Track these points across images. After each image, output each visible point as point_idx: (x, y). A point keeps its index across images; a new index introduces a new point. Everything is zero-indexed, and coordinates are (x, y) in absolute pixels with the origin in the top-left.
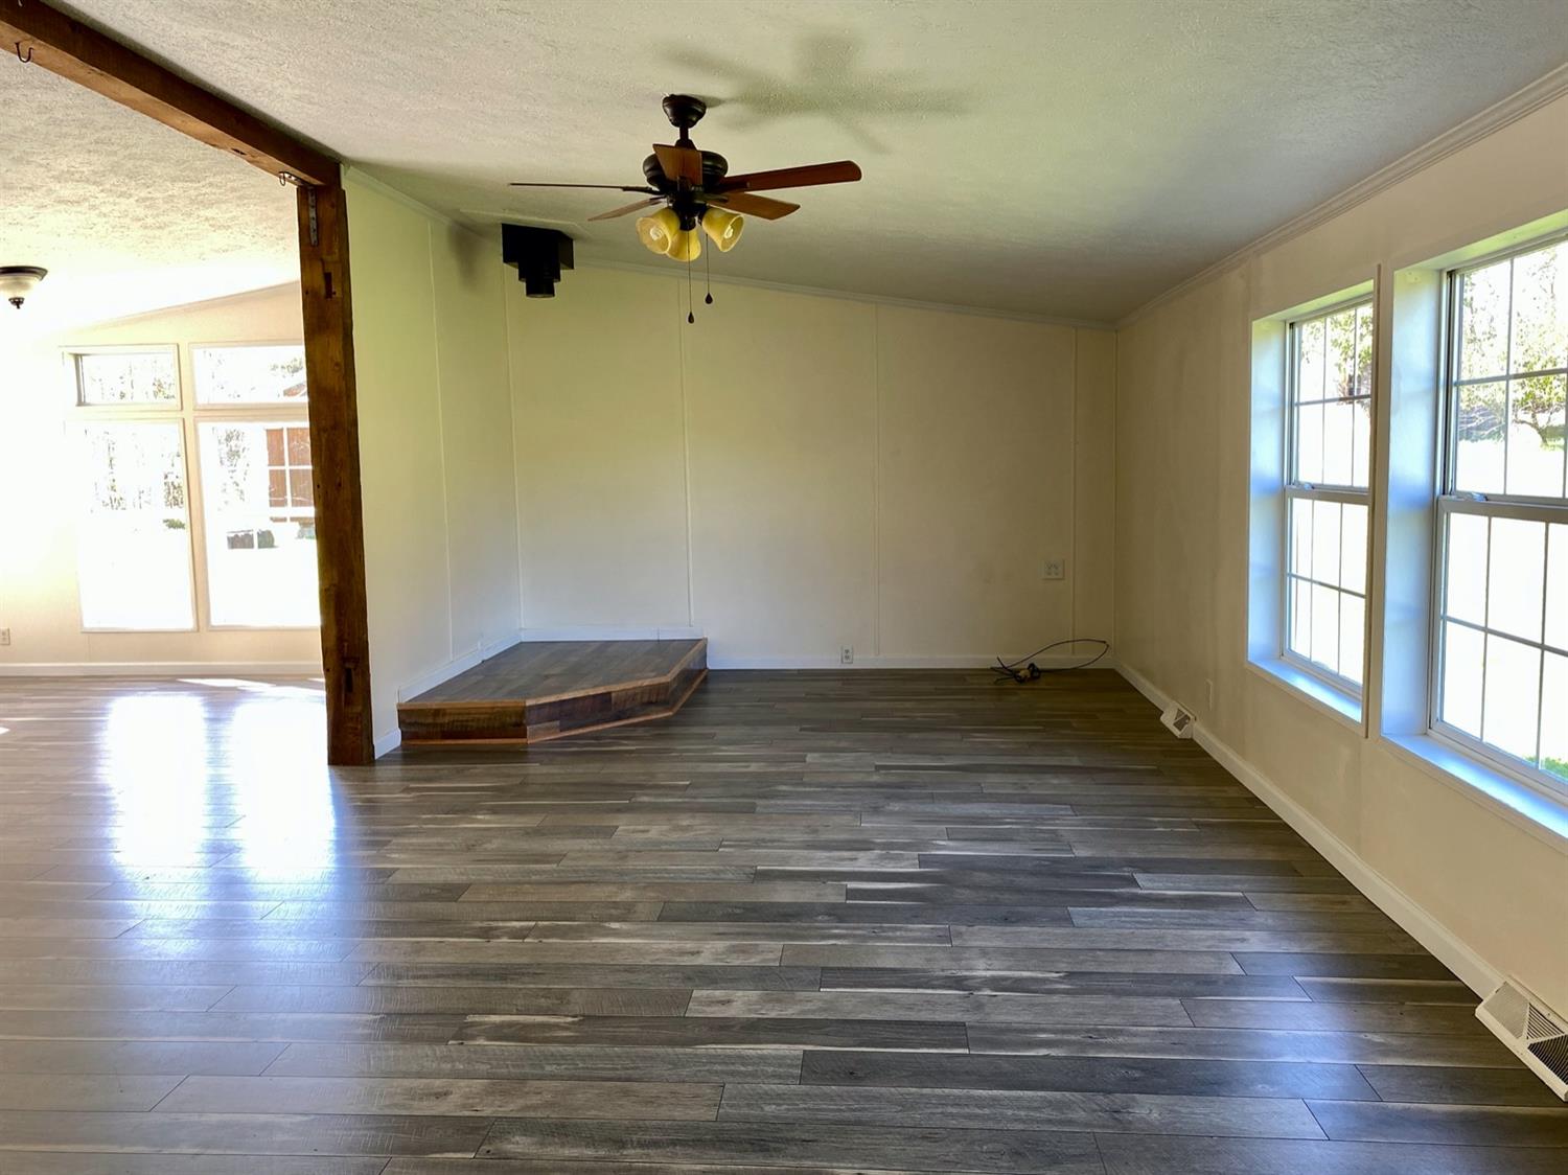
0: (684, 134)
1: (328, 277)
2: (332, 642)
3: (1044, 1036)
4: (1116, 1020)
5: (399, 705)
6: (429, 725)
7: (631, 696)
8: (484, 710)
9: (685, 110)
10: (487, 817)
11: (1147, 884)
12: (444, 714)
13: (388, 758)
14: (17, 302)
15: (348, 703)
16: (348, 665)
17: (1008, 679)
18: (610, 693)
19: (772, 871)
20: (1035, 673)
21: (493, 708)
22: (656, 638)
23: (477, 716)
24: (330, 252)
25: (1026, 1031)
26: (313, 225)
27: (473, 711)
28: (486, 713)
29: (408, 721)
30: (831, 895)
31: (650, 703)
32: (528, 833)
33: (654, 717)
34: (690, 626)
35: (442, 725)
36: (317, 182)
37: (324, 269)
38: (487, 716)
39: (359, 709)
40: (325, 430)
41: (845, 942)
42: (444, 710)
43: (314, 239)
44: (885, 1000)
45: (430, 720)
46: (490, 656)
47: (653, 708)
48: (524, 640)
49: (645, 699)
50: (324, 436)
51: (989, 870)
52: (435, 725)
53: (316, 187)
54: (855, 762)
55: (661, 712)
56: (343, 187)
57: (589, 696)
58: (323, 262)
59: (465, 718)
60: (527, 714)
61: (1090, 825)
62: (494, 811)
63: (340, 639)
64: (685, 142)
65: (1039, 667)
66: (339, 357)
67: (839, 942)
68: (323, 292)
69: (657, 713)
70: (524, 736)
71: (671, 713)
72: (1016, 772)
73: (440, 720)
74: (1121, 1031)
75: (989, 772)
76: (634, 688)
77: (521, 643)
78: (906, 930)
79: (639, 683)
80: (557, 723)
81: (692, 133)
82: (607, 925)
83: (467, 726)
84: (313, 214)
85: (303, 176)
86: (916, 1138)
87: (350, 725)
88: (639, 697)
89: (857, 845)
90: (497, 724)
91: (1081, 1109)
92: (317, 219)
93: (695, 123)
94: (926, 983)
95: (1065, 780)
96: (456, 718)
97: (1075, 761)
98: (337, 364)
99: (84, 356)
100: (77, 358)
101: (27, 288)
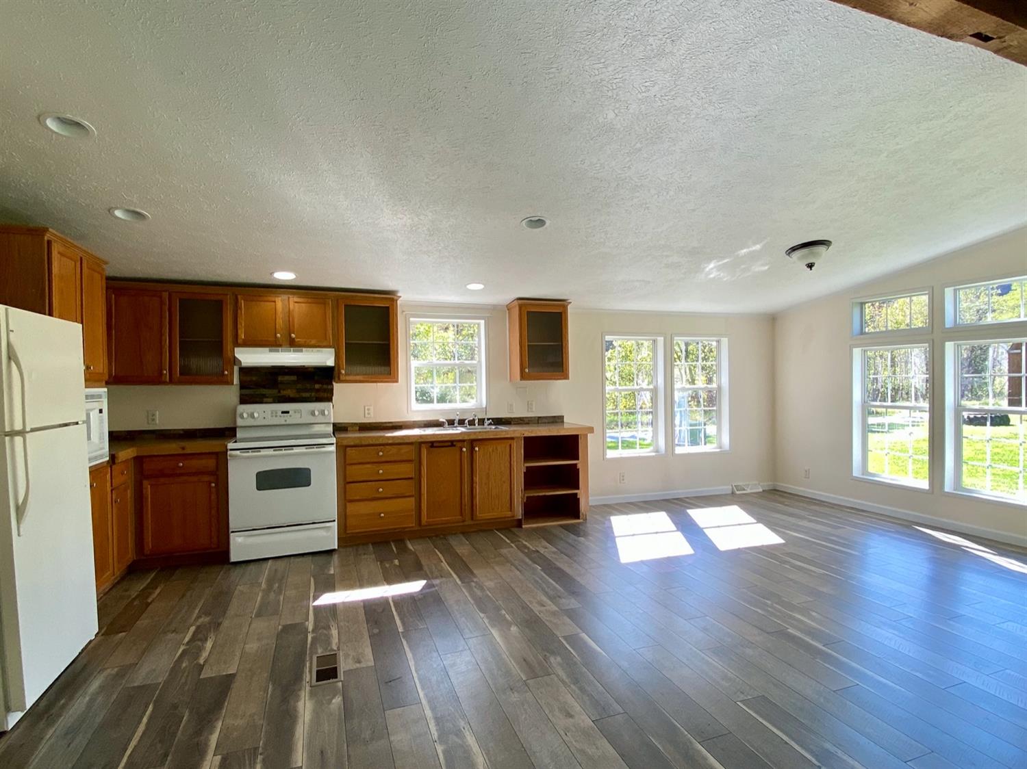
14: (810, 266)
99: (865, 303)
100: (862, 304)
101: (817, 255)
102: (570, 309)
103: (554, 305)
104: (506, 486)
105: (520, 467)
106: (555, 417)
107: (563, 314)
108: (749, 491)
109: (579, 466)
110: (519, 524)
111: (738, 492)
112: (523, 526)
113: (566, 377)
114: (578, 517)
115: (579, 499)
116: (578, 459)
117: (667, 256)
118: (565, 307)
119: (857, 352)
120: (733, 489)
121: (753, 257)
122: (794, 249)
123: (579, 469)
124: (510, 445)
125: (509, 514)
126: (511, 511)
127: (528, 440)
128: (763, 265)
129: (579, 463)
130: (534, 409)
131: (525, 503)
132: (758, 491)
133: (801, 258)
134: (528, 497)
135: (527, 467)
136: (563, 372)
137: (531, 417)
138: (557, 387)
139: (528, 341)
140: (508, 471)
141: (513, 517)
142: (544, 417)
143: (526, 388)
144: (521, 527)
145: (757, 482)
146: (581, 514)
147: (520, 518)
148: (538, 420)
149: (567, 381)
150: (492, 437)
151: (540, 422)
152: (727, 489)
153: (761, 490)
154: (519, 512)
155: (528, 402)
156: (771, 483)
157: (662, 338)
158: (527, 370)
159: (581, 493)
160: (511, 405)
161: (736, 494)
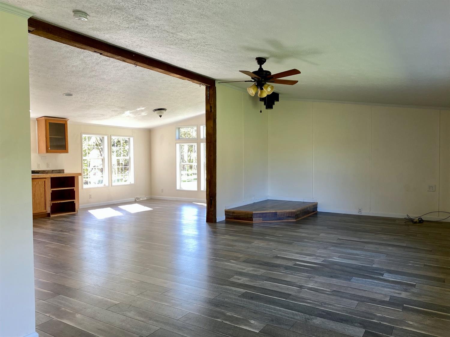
0: (261, 66)
1: (211, 107)
2: (208, 193)
3: (309, 301)
4: (333, 302)
5: (225, 210)
6: (231, 215)
7: (284, 214)
8: (243, 213)
9: (261, 61)
10: (228, 236)
11: (386, 276)
12: (235, 213)
13: (220, 222)
14: (161, 116)
15: (211, 207)
16: (211, 198)
17: (410, 221)
18: (277, 212)
19: (281, 257)
20: (421, 221)
21: (246, 213)
22: (303, 201)
23: (242, 214)
24: (211, 101)
25: (306, 299)
26: (208, 95)
27: (241, 213)
28: (244, 214)
29: (227, 214)
30: (290, 264)
31: (289, 217)
32: (233, 240)
33: (290, 221)
34: (313, 198)
35: (234, 216)
36: (209, 85)
37: (210, 105)
38: (244, 215)
39: (213, 209)
40: (209, 143)
41: (282, 274)
42: (235, 212)
43: (208, 98)
44: (277, 286)
45: (231, 214)
46: (257, 202)
47: (290, 218)
48: (269, 199)
49: (288, 215)
50: (209, 144)
51: (340, 265)
52: (233, 216)
53: (209, 86)
54: (333, 237)
55: (293, 220)
56: (216, 86)
57: (271, 213)
58: (210, 104)
59: (239, 215)
60: (253, 215)
61: (388, 260)
62: (230, 235)
63: (210, 192)
64: (261, 69)
65: (424, 220)
66: (212, 125)
67: (280, 273)
68: (210, 111)
69: (291, 220)
70: (252, 221)
71: (295, 220)
72: (379, 245)
73: (234, 215)
74: (332, 304)
75: (370, 244)
76: (284, 212)
77: (268, 200)
78: (302, 274)
79: (285, 211)
80: (261, 219)
81: (263, 66)
82: (231, 261)
83: (240, 217)
84: (208, 93)
85: (206, 85)
86: (252, 312)
87: (211, 213)
88: (285, 215)
89: (309, 255)
90: (246, 217)
91: (299, 317)
92: (209, 94)
93: (263, 64)
94: (292, 285)
95: (394, 249)
96: (237, 214)
97: (405, 245)
98: (212, 127)
99: (180, 128)
100: (179, 128)
101: (163, 113)
102: (68, 122)
103: (60, 120)
104: (43, 199)
105: (49, 191)
106: (60, 170)
107: (66, 125)
108: (141, 199)
109: (75, 190)
110: (49, 215)
111: (137, 200)
112: (51, 216)
113: (67, 152)
114: (75, 211)
115: (75, 203)
116: (74, 187)
117: (113, 108)
118: (66, 122)
119: (178, 145)
120: (135, 199)
121: (142, 111)
122: (155, 110)
123: (75, 191)
124: (45, 181)
125: (45, 211)
126: (45, 210)
127: (52, 179)
128: (145, 113)
129: (75, 189)
130: (50, 167)
131: (51, 206)
132: (145, 199)
133: (158, 113)
134: (52, 203)
135: (52, 191)
136: (66, 149)
137: (49, 170)
138: (61, 156)
139: (50, 136)
140: (44, 193)
141: (47, 212)
142: (55, 170)
143: (46, 157)
144: (50, 216)
145: (144, 196)
146: (76, 210)
147: (49, 212)
148: (52, 172)
149: (67, 154)
150: (37, 177)
151: (53, 172)
152: (133, 199)
153: (146, 199)
154: (49, 210)
155: (47, 163)
156: (149, 196)
157: (107, 137)
158: (49, 149)
159: (75, 201)
160: (39, 165)
161: (136, 201)
